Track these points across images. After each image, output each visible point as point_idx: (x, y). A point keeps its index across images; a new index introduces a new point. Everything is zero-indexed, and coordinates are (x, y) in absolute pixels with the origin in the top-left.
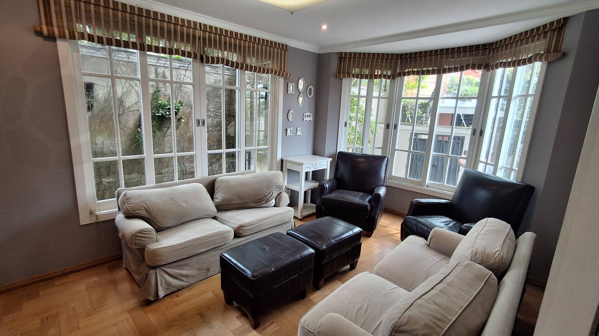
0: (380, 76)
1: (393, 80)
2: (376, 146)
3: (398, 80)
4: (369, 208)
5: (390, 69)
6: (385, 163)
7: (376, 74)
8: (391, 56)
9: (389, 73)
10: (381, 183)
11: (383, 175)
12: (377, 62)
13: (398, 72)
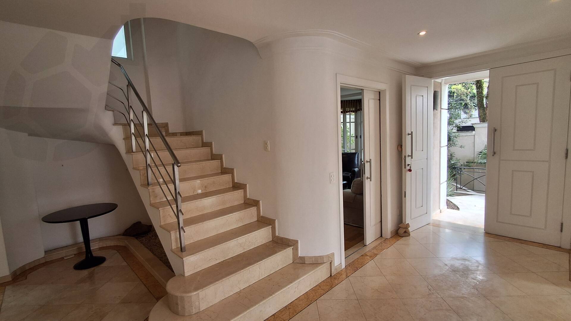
0: (349, 112)
1: (356, 113)
2: (351, 149)
3: (359, 112)
4: (350, 177)
5: (354, 107)
6: (357, 156)
7: (347, 110)
8: (354, 101)
9: (354, 109)
10: (356, 167)
11: (356, 162)
12: (347, 105)
13: (358, 108)
